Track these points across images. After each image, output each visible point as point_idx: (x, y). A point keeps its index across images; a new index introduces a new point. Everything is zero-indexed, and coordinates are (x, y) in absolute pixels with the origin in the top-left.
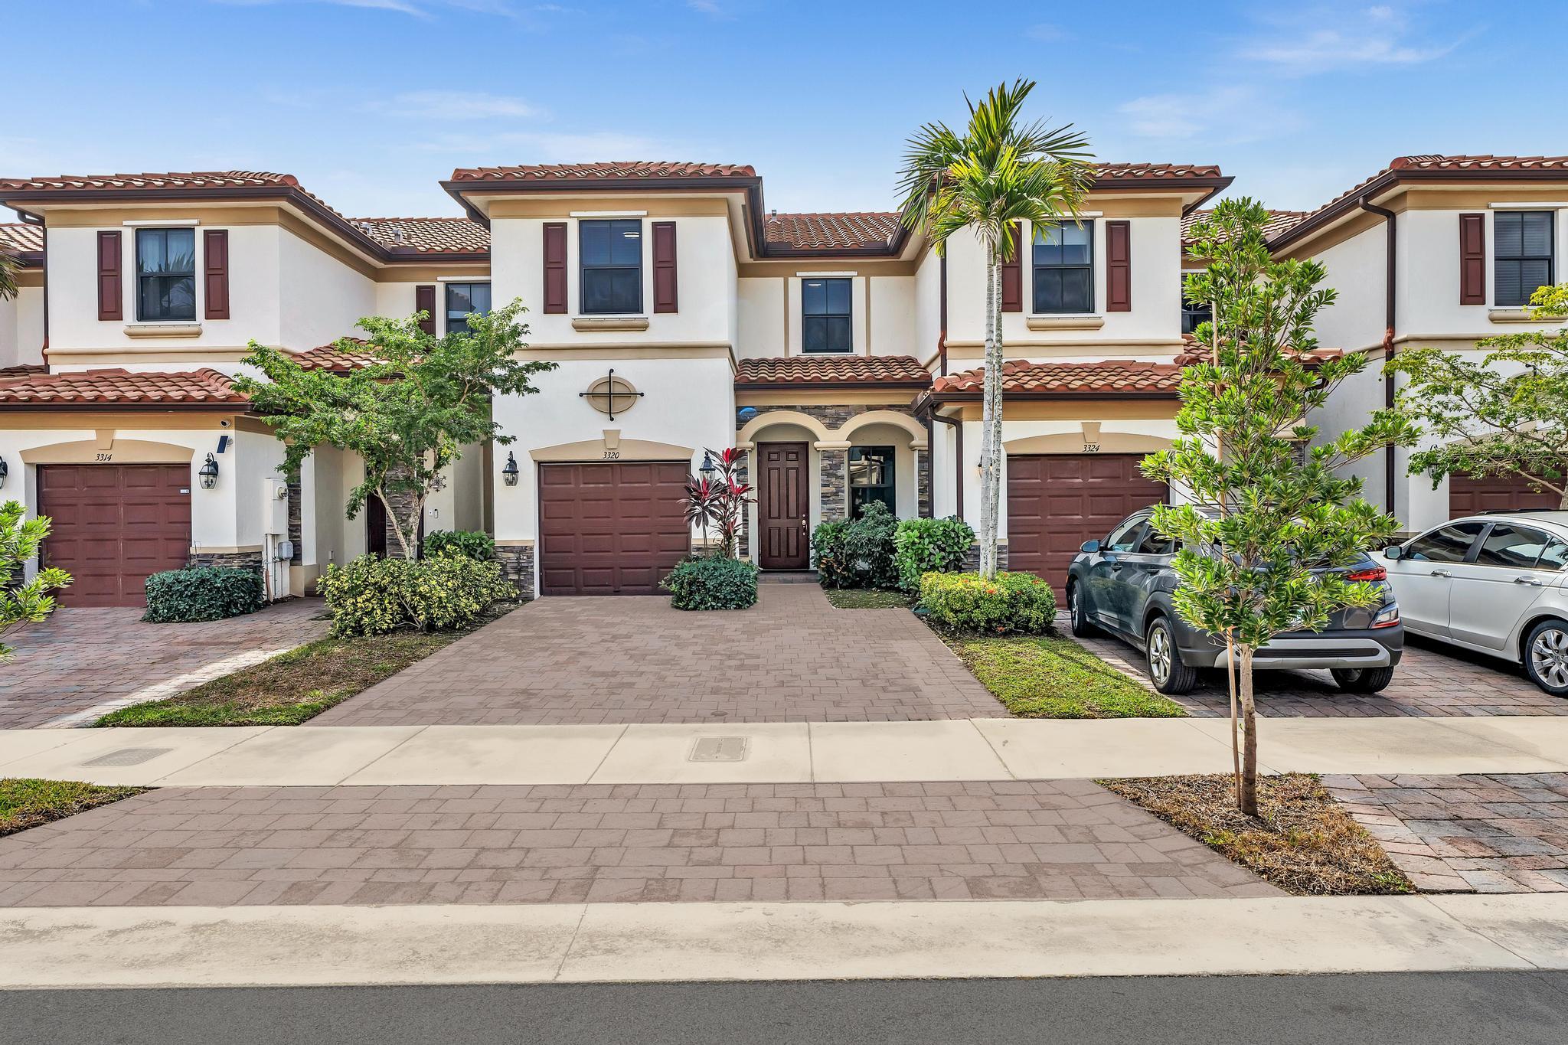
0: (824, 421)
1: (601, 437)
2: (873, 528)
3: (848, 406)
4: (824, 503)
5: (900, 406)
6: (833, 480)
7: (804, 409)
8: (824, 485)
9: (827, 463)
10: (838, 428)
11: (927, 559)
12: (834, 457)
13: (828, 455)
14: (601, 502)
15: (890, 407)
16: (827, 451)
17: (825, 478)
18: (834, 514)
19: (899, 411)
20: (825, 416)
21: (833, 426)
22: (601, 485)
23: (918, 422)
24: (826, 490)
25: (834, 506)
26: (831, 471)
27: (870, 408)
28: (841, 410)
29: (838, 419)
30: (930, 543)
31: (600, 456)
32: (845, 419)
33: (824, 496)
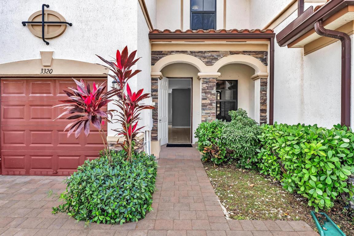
0: (204, 60)
1: (38, 57)
2: (242, 128)
3: (219, 51)
4: (203, 109)
5: (250, 52)
6: (209, 96)
7: (192, 53)
8: (203, 99)
9: (205, 85)
10: (212, 65)
11: (329, 173)
12: (210, 82)
13: (206, 80)
14: (44, 107)
15: (244, 52)
16: (206, 78)
17: (204, 94)
18: (209, 116)
19: (250, 54)
20: (205, 58)
21: (209, 63)
22: (45, 95)
23: (260, 62)
24: (204, 102)
25: (209, 111)
26: (208, 90)
27: (232, 53)
28: (215, 54)
29: (213, 59)
30: (334, 155)
32: (216, 59)
33: (204, 106)
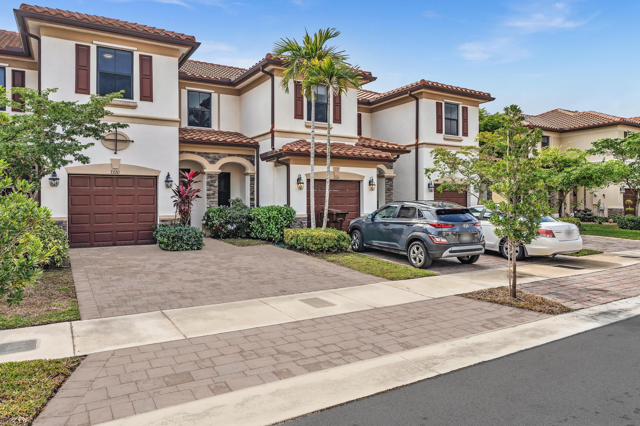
0: (208, 160)
1: (109, 162)
2: (240, 210)
3: (219, 153)
4: (208, 198)
5: (243, 155)
6: (212, 188)
7: (199, 154)
8: (208, 190)
9: (209, 180)
10: (214, 163)
11: (279, 224)
12: (213, 177)
13: (210, 176)
15: (238, 155)
16: (210, 174)
17: (209, 187)
18: (213, 204)
19: (242, 157)
20: (209, 158)
21: (212, 162)
22: (106, 188)
23: (250, 163)
24: (209, 192)
25: (212, 200)
26: (211, 184)
27: (230, 155)
28: (217, 156)
29: (215, 159)
30: (281, 216)
31: (109, 172)
32: (218, 160)
33: (208, 195)
